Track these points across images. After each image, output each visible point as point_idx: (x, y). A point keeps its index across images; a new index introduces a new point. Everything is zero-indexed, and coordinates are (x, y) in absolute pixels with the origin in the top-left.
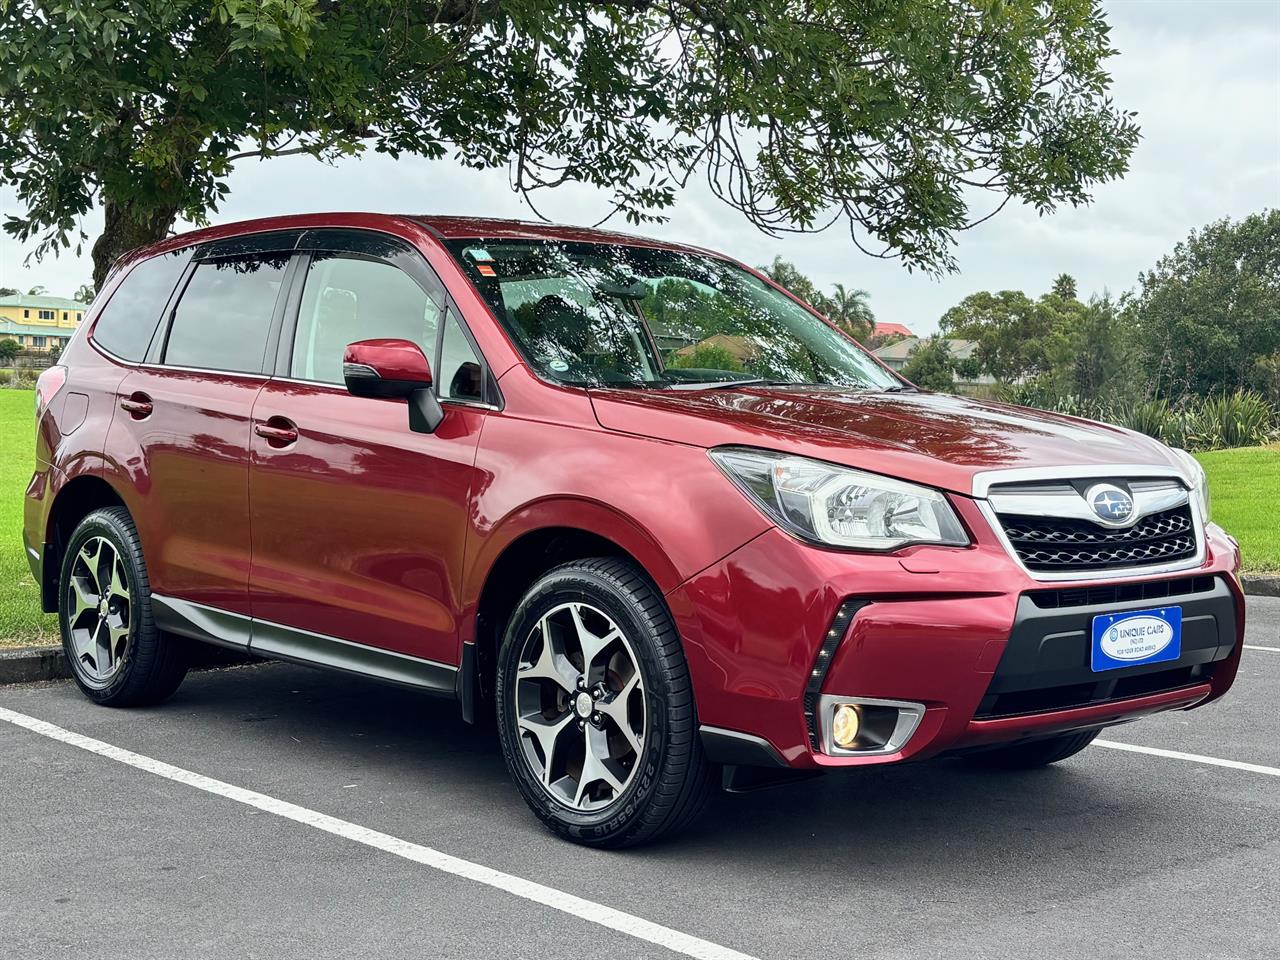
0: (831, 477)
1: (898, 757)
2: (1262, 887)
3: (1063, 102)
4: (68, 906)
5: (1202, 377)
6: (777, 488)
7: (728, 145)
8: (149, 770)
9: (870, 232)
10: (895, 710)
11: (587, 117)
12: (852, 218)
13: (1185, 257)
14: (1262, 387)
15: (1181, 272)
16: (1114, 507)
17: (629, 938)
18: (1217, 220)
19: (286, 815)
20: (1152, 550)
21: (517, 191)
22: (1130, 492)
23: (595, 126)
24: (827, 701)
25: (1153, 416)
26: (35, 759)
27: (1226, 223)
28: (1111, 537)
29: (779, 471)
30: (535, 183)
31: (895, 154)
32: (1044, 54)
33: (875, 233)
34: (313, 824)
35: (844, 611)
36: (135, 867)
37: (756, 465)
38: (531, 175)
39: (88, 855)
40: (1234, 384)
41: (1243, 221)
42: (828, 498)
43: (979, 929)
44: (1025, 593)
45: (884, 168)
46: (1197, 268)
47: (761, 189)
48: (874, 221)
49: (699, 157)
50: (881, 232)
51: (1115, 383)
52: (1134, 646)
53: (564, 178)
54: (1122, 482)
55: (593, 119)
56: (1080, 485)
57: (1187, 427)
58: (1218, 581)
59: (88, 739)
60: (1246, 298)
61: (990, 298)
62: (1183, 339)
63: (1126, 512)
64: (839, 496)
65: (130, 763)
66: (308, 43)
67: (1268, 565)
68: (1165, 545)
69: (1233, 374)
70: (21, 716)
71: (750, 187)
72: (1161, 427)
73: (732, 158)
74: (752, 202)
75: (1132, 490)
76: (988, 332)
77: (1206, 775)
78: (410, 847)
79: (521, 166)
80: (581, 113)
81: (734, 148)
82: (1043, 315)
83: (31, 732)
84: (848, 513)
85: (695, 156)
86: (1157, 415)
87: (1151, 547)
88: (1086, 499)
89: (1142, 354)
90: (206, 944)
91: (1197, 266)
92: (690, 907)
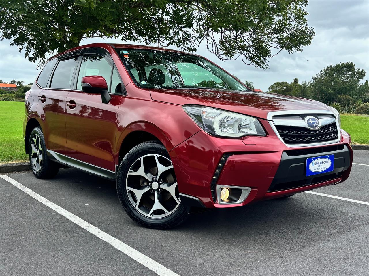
0: (221, 113)
1: (242, 205)
3: (295, 26)
6: (203, 117)
9: (247, 59)
10: (241, 190)
11: (175, 30)
12: (242, 55)
13: (322, 73)
14: (339, 102)
15: (322, 77)
16: (313, 123)
18: (330, 65)
19: (63, 215)
20: (325, 137)
22: (318, 119)
23: (177, 32)
24: (218, 186)
27: (332, 66)
28: (312, 133)
29: (203, 112)
30: (162, 47)
31: (253, 39)
32: (290, 14)
33: (248, 59)
35: (224, 157)
37: (196, 110)
38: (161, 45)
40: (333, 101)
41: (336, 65)
42: (219, 121)
43: (264, 265)
44: (284, 151)
45: (250, 43)
46: (325, 76)
47: (220, 49)
48: (248, 55)
50: (250, 59)
52: (319, 167)
54: (316, 115)
56: (303, 116)
58: (345, 146)
60: (336, 82)
61: (280, 83)
62: (322, 92)
63: (317, 125)
64: (223, 120)
66: (95, 6)
68: (329, 135)
69: (333, 99)
71: (217, 49)
73: (213, 41)
74: (218, 53)
75: (319, 118)
76: (279, 91)
77: (335, 202)
79: (159, 42)
80: (173, 29)
81: (213, 39)
82: (291, 87)
84: (226, 125)
85: (202, 39)
87: (325, 136)
88: (304, 121)
91: (325, 75)
92: (169, 254)
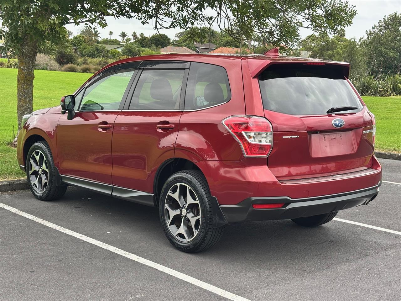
2: (369, 269)
4: (34, 273)
5: (386, 67)
7: (224, 12)
8: (48, 226)
11: (178, 5)
13: (382, 25)
15: (380, 31)
17: (192, 285)
18: (393, 13)
19: (91, 243)
21: (155, 29)
23: (180, 8)
25: (369, 82)
26: (14, 222)
27: (396, 14)
30: (161, 27)
34: (99, 246)
36: (50, 260)
38: (160, 24)
39: (36, 256)
40: (396, 71)
43: (288, 282)
49: (214, 20)
51: (356, 70)
53: (170, 27)
55: (180, 6)
57: (380, 86)
59: (28, 214)
61: (315, 37)
62: (380, 54)
65: (42, 223)
67: (394, 149)
70: (6, 205)
71: (231, 25)
72: (371, 85)
73: (225, 16)
76: (315, 49)
77: (361, 230)
78: (128, 254)
79: (156, 21)
80: (176, 4)
81: (226, 13)
82: (333, 44)
83: (10, 212)
85: (213, 20)
86: (370, 81)
89: (366, 59)
90: (75, 286)
91: (386, 28)
92: (208, 275)
